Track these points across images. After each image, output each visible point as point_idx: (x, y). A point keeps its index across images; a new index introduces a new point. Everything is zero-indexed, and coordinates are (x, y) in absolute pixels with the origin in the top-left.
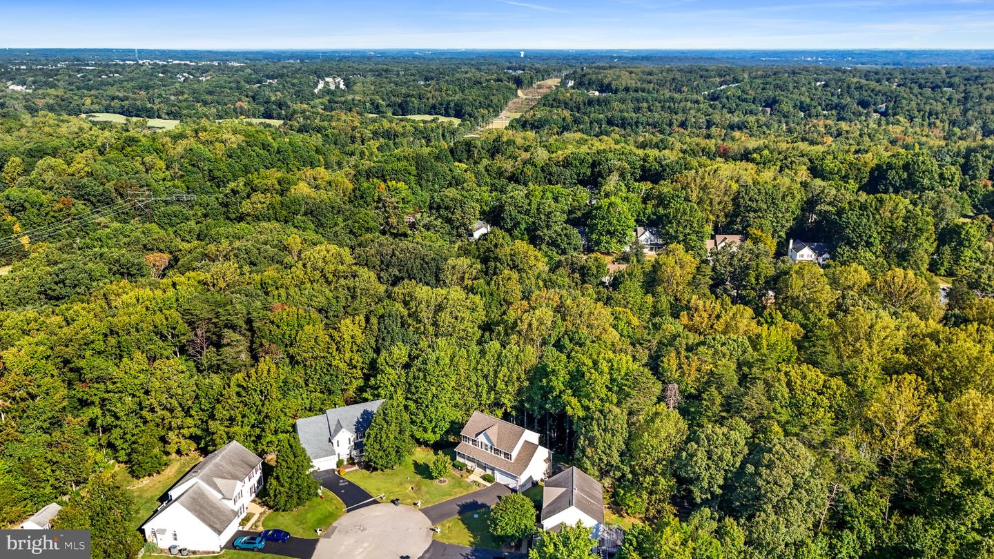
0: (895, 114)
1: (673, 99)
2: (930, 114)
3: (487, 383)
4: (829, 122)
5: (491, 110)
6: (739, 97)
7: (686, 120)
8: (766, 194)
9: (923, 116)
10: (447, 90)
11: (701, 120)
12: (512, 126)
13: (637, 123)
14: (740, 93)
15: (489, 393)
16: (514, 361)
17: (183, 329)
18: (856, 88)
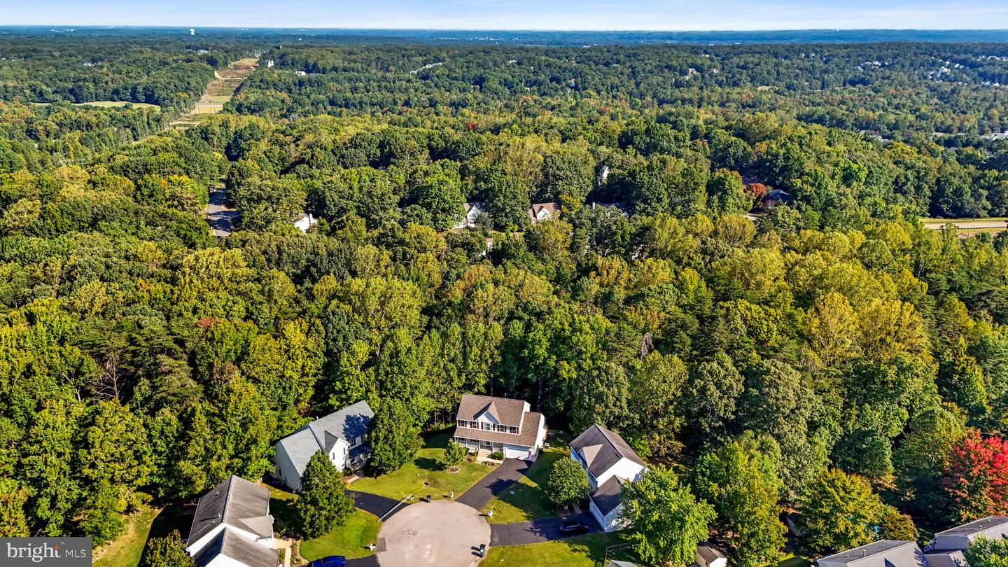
0: (585, 89)
1: (386, 78)
2: (612, 88)
3: (457, 366)
4: (535, 97)
5: (192, 94)
6: (448, 76)
7: (409, 98)
8: (570, 162)
9: (607, 89)
10: (128, 72)
11: (423, 99)
12: (228, 110)
13: (360, 103)
14: (447, 72)
15: (459, 375)
16: (483, 339)
17: (91, 365)
18: (546, 66)
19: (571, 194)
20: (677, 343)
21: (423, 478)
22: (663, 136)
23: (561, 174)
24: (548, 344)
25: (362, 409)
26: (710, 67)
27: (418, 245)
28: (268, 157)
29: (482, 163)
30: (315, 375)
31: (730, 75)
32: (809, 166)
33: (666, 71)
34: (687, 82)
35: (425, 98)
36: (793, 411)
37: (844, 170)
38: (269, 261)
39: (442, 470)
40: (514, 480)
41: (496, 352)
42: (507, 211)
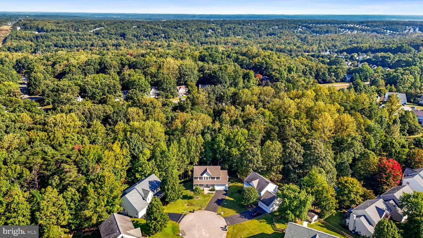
0: (169, 38)
1: (79, 34)
2: (181, 38)
3: (186, 155)
4: (150, 42)
7: (93, 43)
8: (189, 68)
13: (70, 46)
14: (107, 32)
15: (187, 159)
16: (196, 142)
17: (26, 172)
18: (150, 28)
19: (191, 81)
20: (272, 136)
21: (185, 203)
22: (216, 57)
23: (187, 73)
24: (224, 142)
25: (154, 178)
26: (217, 29)
27: (152, 106)
28: (47, 71)
29: (153, 70)
30: (127, 166)
31: (226, 32)
32: (275, 66)
33: (200, 30)
34: (210, 35)
35: (100, 43)
36: (324, 158)
37: (288, 67)
38: (86, 117)
39: (192, 199)
40: (224, 198)
41: (202, 147)
42: (168, 90)
